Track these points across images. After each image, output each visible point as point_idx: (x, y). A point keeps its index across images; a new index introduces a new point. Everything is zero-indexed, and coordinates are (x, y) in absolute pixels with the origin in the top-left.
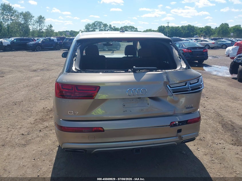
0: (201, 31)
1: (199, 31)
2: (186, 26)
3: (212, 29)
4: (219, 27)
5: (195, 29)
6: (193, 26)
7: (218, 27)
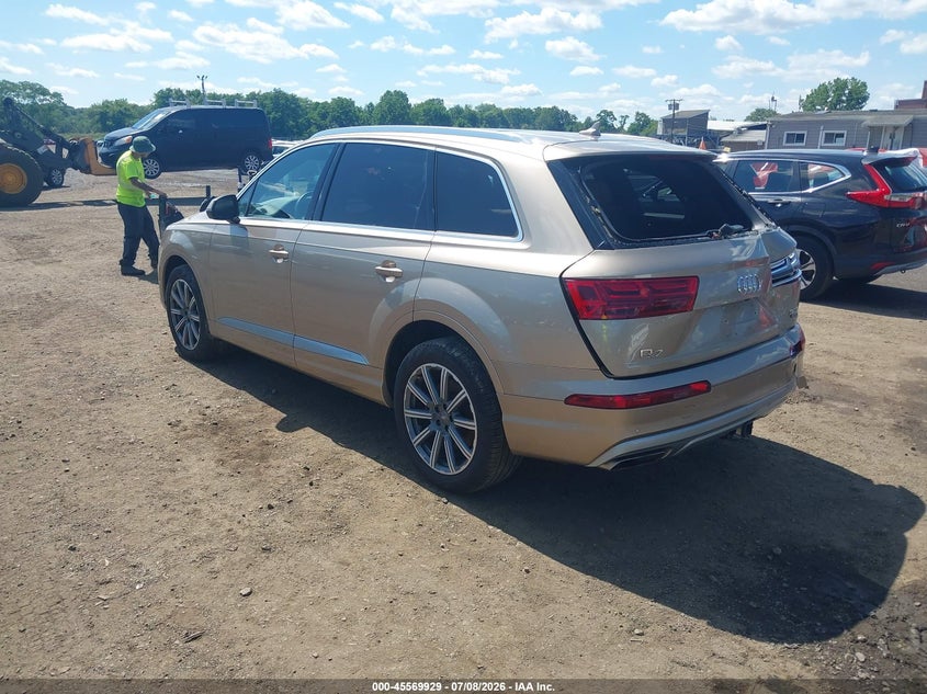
0: (324, 116)
1: (315, 115)
2: (266, 96)
3: (359, 109)
4: (380, 105)
5: (299, 106)
6: (293, 97)
7: (375, 104)
